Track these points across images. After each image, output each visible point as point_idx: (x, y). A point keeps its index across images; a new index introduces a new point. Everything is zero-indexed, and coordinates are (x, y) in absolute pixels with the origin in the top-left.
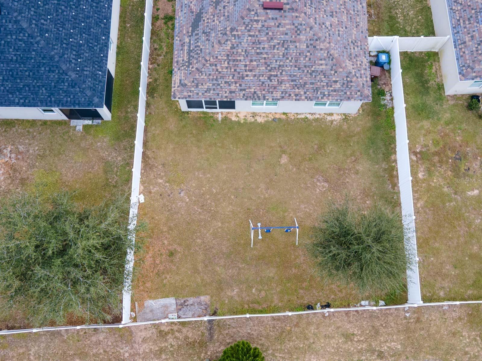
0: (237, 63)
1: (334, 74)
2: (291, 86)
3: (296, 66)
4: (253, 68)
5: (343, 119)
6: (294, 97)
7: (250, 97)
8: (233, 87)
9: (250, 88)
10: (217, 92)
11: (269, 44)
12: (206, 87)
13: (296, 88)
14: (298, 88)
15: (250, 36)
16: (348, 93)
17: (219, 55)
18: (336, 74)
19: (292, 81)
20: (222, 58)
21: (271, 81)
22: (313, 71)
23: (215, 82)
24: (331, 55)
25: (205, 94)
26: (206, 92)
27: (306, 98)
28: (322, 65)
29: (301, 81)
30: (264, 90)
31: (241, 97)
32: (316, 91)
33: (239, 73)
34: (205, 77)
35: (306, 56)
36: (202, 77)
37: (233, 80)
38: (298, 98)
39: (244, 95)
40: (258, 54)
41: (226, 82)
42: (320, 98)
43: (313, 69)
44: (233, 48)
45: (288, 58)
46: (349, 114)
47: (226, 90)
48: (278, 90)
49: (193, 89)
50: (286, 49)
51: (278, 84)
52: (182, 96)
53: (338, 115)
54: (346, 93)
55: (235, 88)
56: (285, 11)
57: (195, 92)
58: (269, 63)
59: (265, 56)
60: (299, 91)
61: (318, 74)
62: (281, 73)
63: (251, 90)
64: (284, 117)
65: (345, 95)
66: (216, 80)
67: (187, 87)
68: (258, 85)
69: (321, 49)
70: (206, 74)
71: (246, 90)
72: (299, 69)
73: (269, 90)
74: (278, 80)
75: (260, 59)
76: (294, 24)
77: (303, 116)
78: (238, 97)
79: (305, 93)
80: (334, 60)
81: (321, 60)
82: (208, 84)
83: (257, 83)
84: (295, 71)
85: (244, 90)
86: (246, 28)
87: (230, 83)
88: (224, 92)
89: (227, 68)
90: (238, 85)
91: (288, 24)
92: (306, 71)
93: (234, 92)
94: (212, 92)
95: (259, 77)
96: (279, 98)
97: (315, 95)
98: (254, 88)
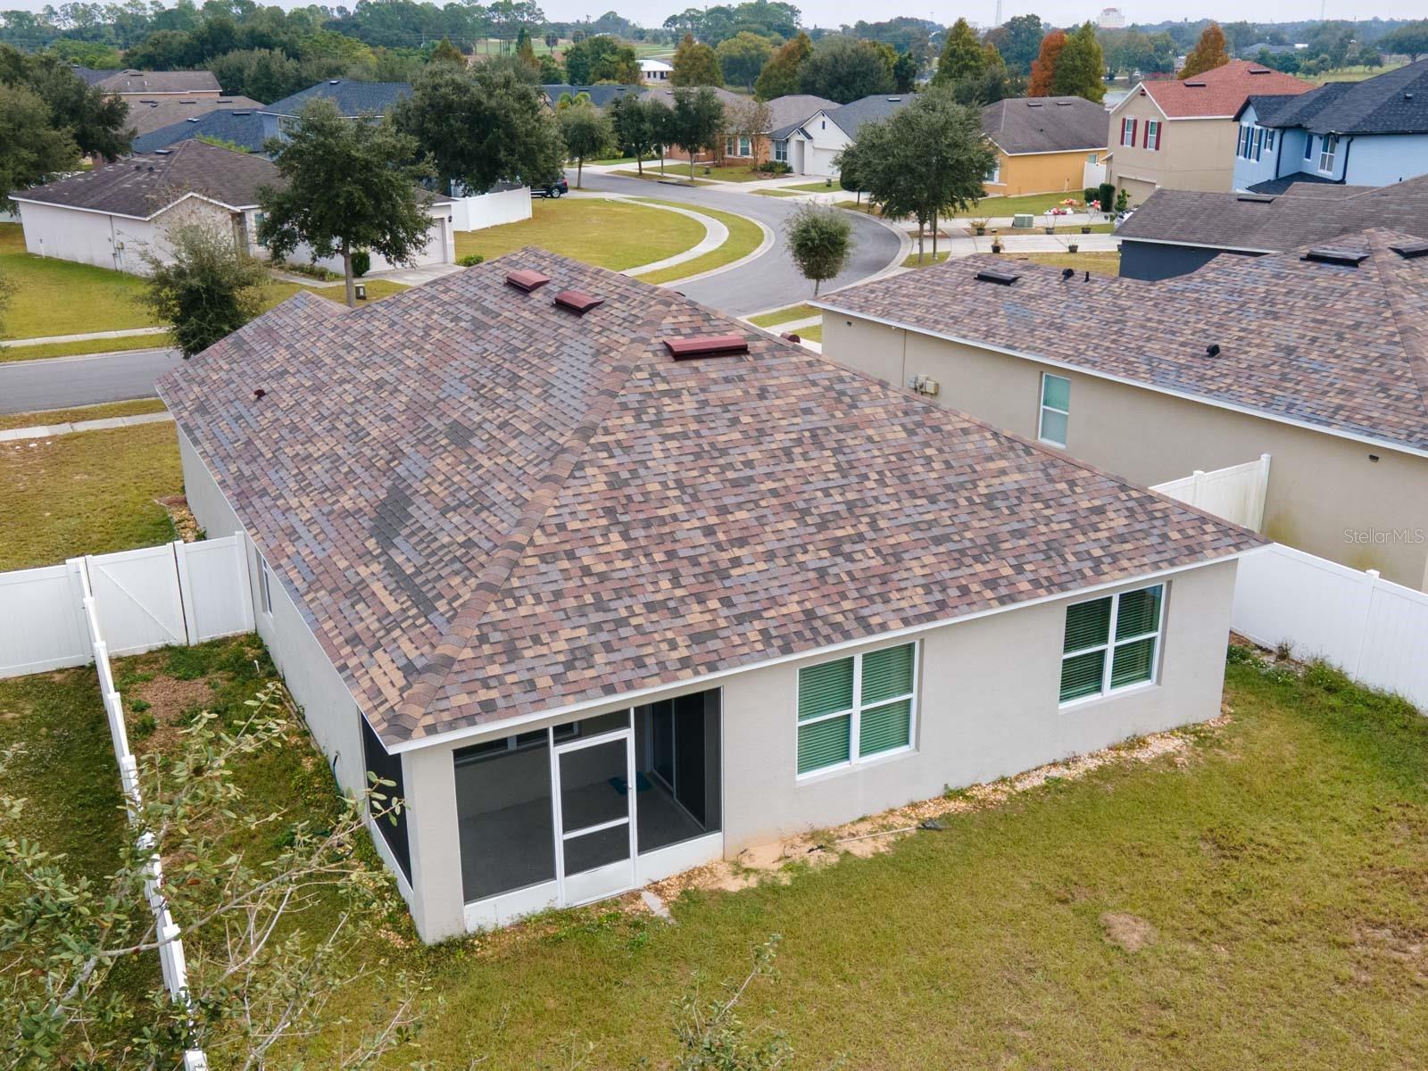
0: (667, 529)
1: (1073, 491)
2: (944, 558)
3: (913, 495)
4: (746, 533)
6: (989, 594)
7: (799, 634)
8: (696, 616)
9: (774, 601)
10: (631, 652)
11: (763, 447)
12: (561, 645)
13: (968, 560)
14: (977, 559)
15: (668, 437)
17: (567, 518)
18: (1078, 490)
20: (588, 524)
21: (849, 558)
22: (991, 497)
23: (595, 617)
24: (1010, 440)
25: (571, 676)
26: (569, 665)
29: (968, 535)
30: (844, 596)
31: (759, 646)
32: (1052, 553)
33: (694, 561)
34: (539, 609)
35: (930, 459)
36: (523, 611)
37: (679, 592)
38: (1003, 591)
39: (764, 632)
40: (735, 483)
41: (651, 607)
43: (982, 490)
44: (615, 483)
45: (865, 477)
47: (670, 635)
48: (903, 585)
49: (494, 670)
50: (837, 451)
51: (887, 563)
52: (446, 717)
54: (1165, 537)
55: (708, 617)
56: (758, 356)
57: (510, 679)
58: (802, 505)
60: (990, 567)
61: (1014, 501)
63: (784, 610)
64: (959, 805)
65: (1170, 544)
66: (600, 605)
67: (456, 667)
68: (807, 586)
70: (537, 597)
71: (766, 614)
72: (933, 500)
73: (866, 593)
74: (878, 551)
75: (754, 497)
76: (814, 384)
78: (746, 650)
79: (1019, 569)
80: (1034, 452)
81: (990, 459)
82: (566, 633)
83: (798, 578)
84: (920, 510)
85: (757, 615)
86: (638, 418)
87: (671, 604)
88: (664, 646)
89: (627, 555)
90: (713, 604)
91: (796, 386)
92: (963, 502)
93: (713, 634)
94: (600, 658)
95: (793, 555)
96: (927, 609)
97: (1062, 569)
98: (796, 598)
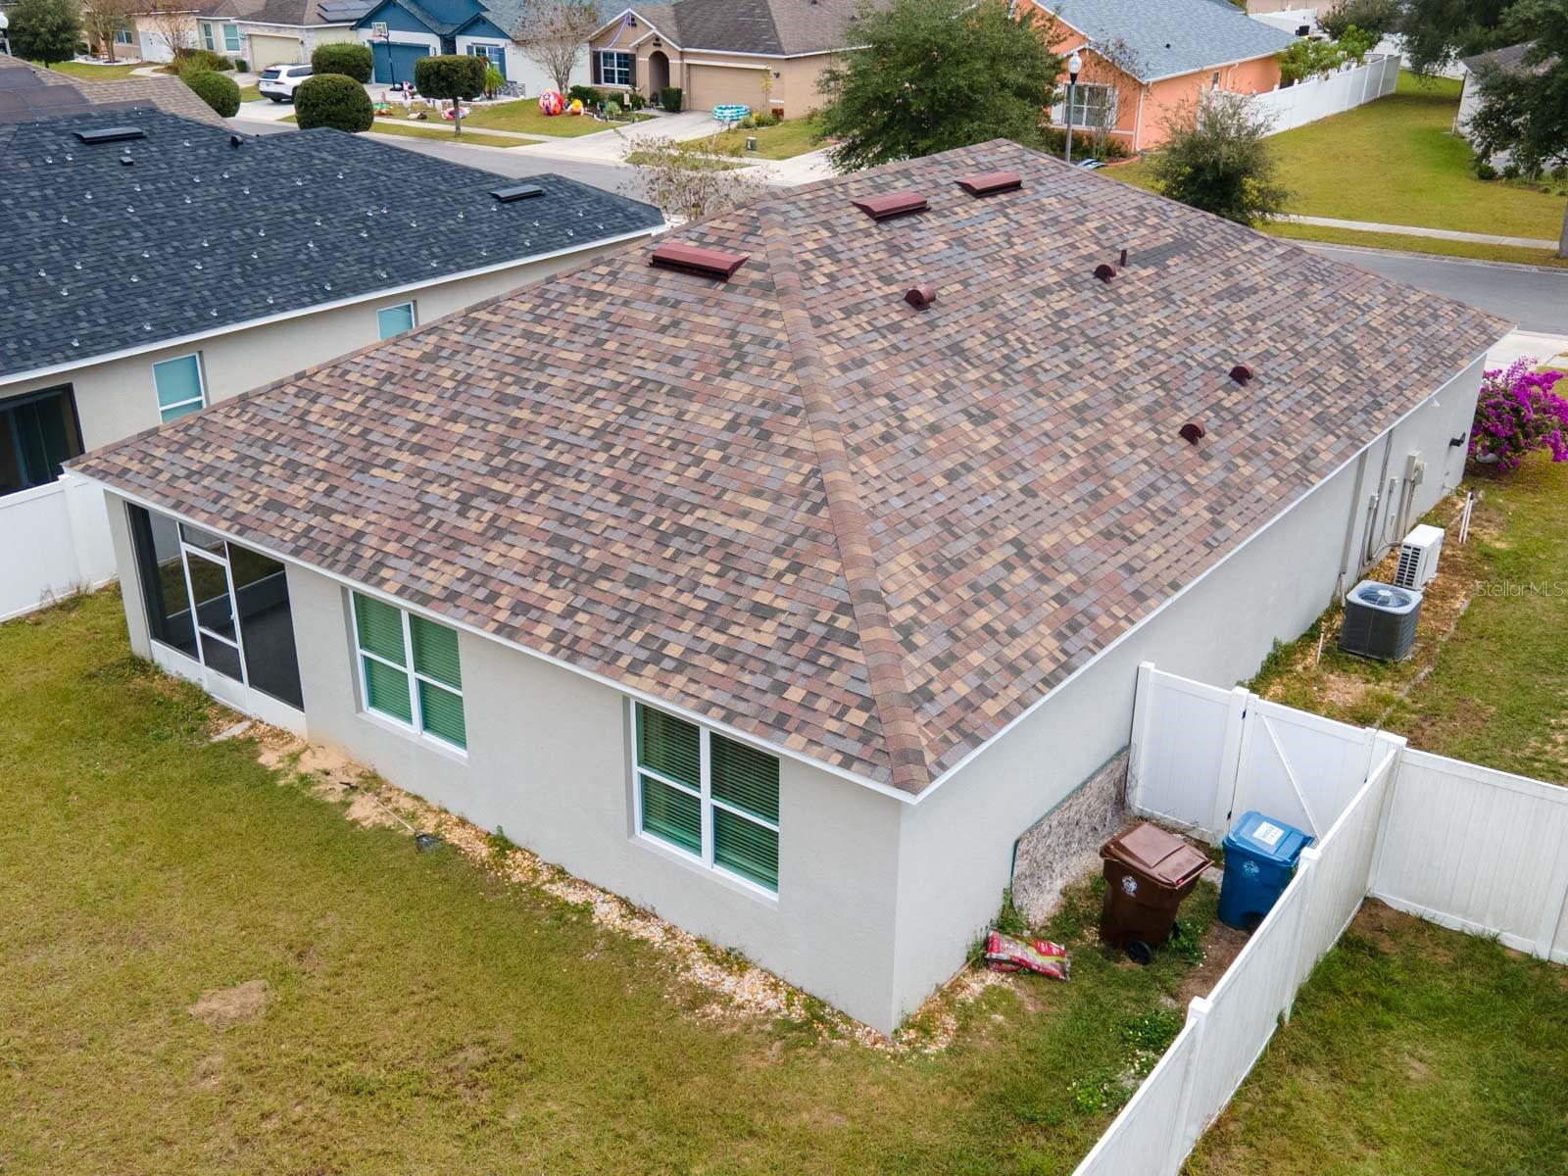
1: (779, 576)
2: (533, 560)
3: (616, 488)
4: (435, 444)
5: (787, 1025)
8: (297, 489)
9: (355, 511)
13: (545, 575)
14: (555, 580)
16: (795, 694)
18: (789, 579)
19: (554, 541)
20: (361, 380)
21: (464, 511)
22: (683, 531)
23: (253, 451)
24: (821, 487)
25: (179, 482)
26: (190, 475)
27: (557, 636)
28: (745, 514)
29: (591, 554)
30: (402, 538)
32: (628, 621)
33: (368, 446)
34: (241, 427)
35: (698, 461)
36: (231, 422)
37: (320, 465)
38: (519, 622)
39: (308, 530)
40: (502, 399)
41: (288, 464)
42: (624, 662)
43: (687, 521)
45: (609, 448)
46: (848, 1020)
47: (263, 491)
48: (458, 559)
49: (160, 452)
50: (629, 411)
51: (482, 534)
53: (775, 987)
54: (781, 687)
55: (303, 494)
56: (732, 287)
57: (156, 463)
58: (515, 444)
59: (525, 414)
61: (696, 548)
63: (349, 522)
65: (769, 700)
66: (267, 446)
67: (150, 439)
68: (397, 513)
69: (790, 452)
70: (252, 418)
71: (334, 517)
72: (624, 502)
73: (421, 547)
74: (494, 519)
75: (494, 418)
76: (733, 335)
77: (575, 897)
79: (570, 612)
80: (824, 513)
81: (758, 494)
82: (223, 452)
83: (403, 503)
84: (599, 505)
85: (329, 513)
86: (533, 310)
87: (301, 470)
88: (247, 497)
89: (343, 417)
90: (322, 487)
91: (710, 330)
92: (647, 521)
93: (282, 508)
94: (207, 481)
95: (432, 482)
97: (606, 641)
98: (373, 518)
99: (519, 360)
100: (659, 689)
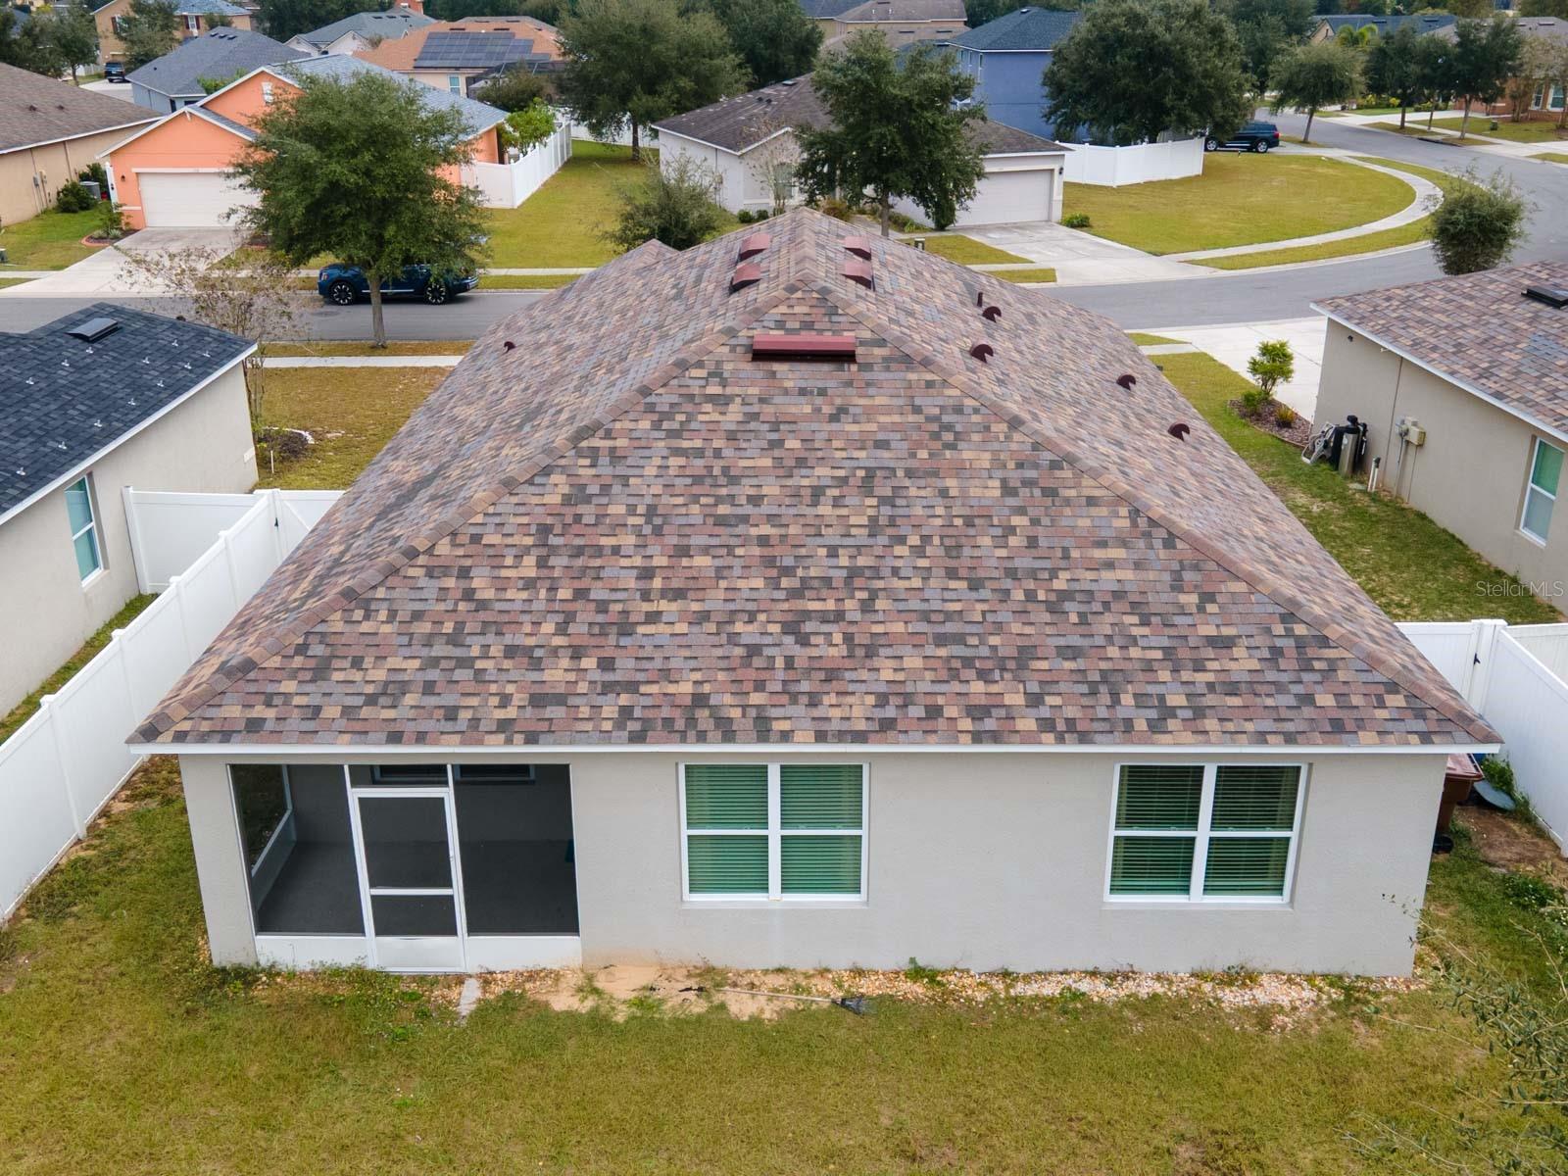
0: (597, 562)
1: (1201, 609)
2: (937, 664)
3: (952, 574)
4: (691, 584)
5: (1340, 1005)
6: (966, 724)
7: (668, 722)
8: (556, 674)
9: (666, 675)
10: (449, 700)
11: (789, 482)
12: (380, 675)
13: (970, 674)
14: (983, 675)
15: (678, 452)
16: (1325, 700)
17: (490, 528)
18: (1211, 608)
19: (941, 640)
20: (509, 541)
21: (804, 641)
22: (1065, 595)
23: (439, 650)
24: (1152, 522)
25: (365, 712)
26: (371, 700)
27: (1047, 725)
28: (1110, 565)
29: (994, 640)
30: (760, 686)
31: (607, 726)
32: (1103, 689)
33: (602, 607)
34: (386, 629)
35: (1011, 530)
36: (366, 627)
37: (558, 641)
38: (990, 724)
39: (626, 712)
40: (722, 521)
41: (511, 652)
42: (1141, 725)
43: (1059, 584)
44: (578, 495)
45: (901, 540)
46: (1370, 980)
47: (510, 689)
48: (851, 688)
49: (289, 686)
50: (883, 501)
51: (851, 656)
52: (205, 726)
53: (1290, 980)
54: (1308, 699)
55: (572, 677)
56: (867, 367)
57: (297, 700)
58: (789, 562)
59: (766, 530)
60: (994, 688)
61: (1097, 607)
62: (867, 607)
63: (671, 689)
64: (918, 989)
65: (1307, 712)
66: (454, 640)
67: (252, 675)
68: (724, 664)
69: (1092, 501)
70: (392, 615)
71: (643, 689)
72: (975, 585)
73: (793, 688)
74: (848, 638)
75: (733, 541)
76: (917, 410)
77: (1050, 989)
78: (589, 726)
79: (1035, 700)
80: (1180, 545)
81: (1102, 544)
82: (393, 662)
83: (719, 652)
84: (947, 595)
85: (632, 687)
86: (657, 426)
87: (538, 653)
88: (495, 701)
89: (530, 584)
90: (589, 663)
91: (888, 410)
92: (1018, 595)
93: (560, 700)
94: (409, 699)
95: (731, 622)
96: (862, 726)
97: (1102, 713)
98: (698, 676)
99: (698, 480)
100: (1201, 737)
